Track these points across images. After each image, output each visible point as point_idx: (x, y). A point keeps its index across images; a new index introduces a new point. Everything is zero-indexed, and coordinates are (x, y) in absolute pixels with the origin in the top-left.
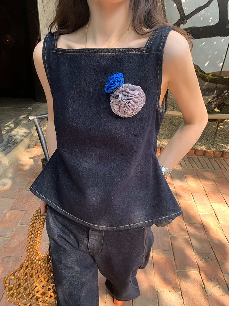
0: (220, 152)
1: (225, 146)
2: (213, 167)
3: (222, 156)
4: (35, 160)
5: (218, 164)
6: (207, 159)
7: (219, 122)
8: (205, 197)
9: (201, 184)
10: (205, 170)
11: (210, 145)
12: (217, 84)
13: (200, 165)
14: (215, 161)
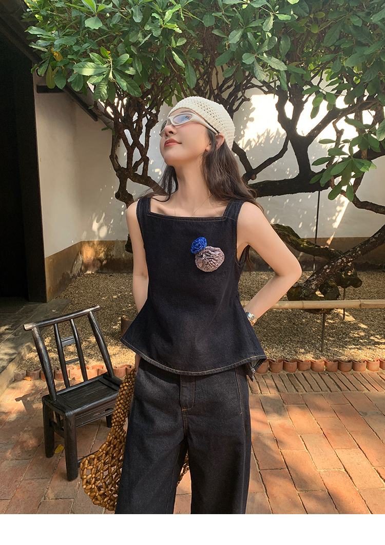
0: (335, 361)
1: (341, 351)
2: (328, 387)
3: (339, 368)
4: (26, 402)
5: (334, 381)
6: (317, 374)
7: (324, 314)
8: (324, 441)
9: (314, 419)
10: (316, 393)
11: (318, 352)
12: (315, 256)
13: (307, 387)
14: (329, 377)
